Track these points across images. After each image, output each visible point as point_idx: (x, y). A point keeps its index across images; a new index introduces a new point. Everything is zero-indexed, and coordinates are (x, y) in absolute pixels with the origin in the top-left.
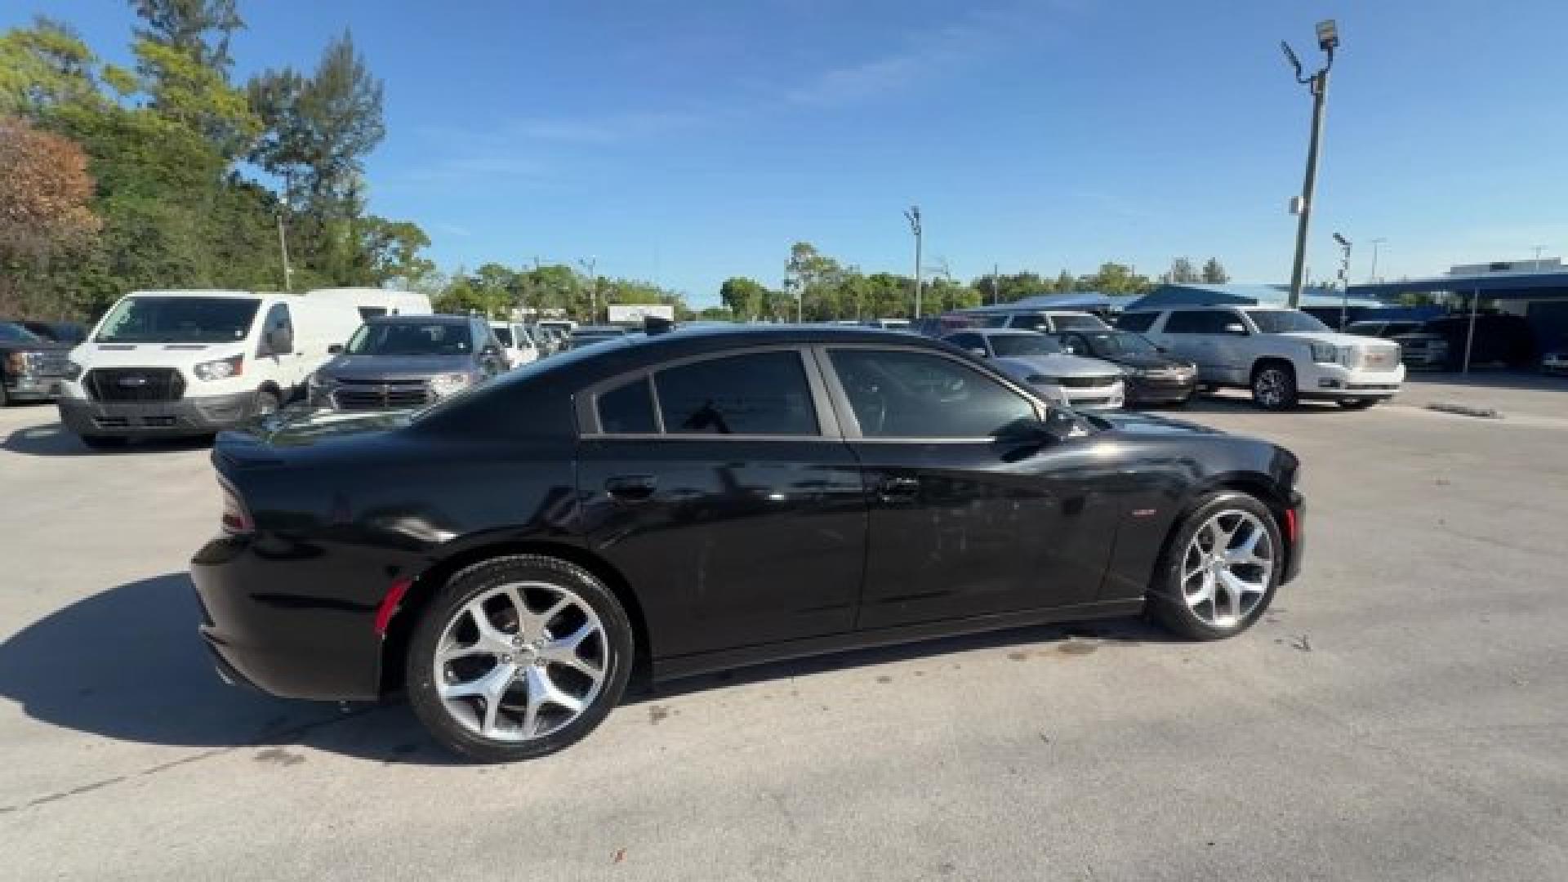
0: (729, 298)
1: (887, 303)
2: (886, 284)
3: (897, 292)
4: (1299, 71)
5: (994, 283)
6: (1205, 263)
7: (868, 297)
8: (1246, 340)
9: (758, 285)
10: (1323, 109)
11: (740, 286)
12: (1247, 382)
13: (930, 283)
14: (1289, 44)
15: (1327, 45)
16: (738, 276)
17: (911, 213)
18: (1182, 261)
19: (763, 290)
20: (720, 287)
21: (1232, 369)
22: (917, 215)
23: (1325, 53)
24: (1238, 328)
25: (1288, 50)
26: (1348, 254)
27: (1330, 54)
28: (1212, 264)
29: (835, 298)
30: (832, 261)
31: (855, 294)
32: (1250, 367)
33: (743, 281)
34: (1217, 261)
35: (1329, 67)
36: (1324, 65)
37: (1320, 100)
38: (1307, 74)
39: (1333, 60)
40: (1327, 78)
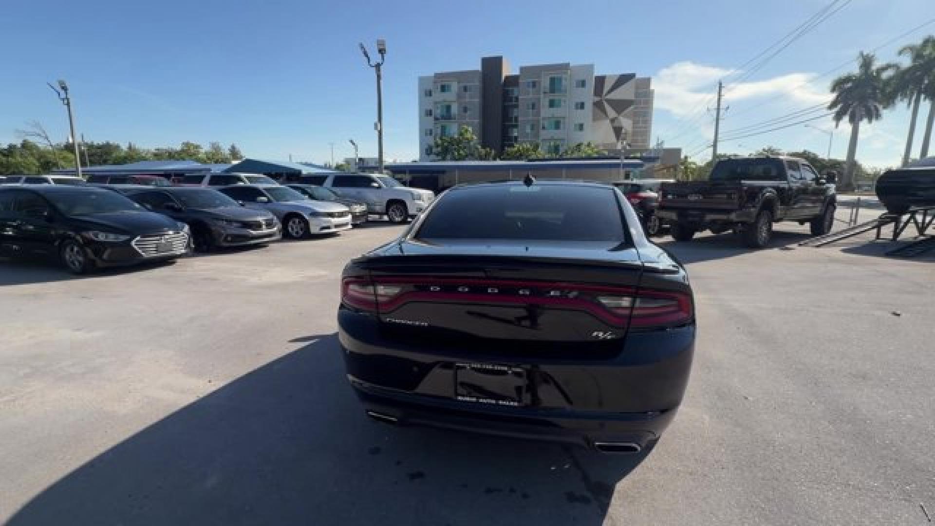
4: (369, 60)
5: (83, 148)
6: (229, 147)
8: (379, 190)
10: (382, 81)
12: (384, 211)
13: (19, 146)
14: (365, 46)
15: (382, 51)
17: (59, 89)
21: (375, 205)
22: (64, 88)
23: (380, 55)
24: (376, 185)
25: (362, 47)
26: (357, 150)
27: (383, 58)
28: (233, 147)
32: (384, 204)
34: (237, 146)
35: (382, 64)
36: (380, 61)
37: (379, 77)
38: (373, 63)
39: (383, 59)
40: (382, 68)
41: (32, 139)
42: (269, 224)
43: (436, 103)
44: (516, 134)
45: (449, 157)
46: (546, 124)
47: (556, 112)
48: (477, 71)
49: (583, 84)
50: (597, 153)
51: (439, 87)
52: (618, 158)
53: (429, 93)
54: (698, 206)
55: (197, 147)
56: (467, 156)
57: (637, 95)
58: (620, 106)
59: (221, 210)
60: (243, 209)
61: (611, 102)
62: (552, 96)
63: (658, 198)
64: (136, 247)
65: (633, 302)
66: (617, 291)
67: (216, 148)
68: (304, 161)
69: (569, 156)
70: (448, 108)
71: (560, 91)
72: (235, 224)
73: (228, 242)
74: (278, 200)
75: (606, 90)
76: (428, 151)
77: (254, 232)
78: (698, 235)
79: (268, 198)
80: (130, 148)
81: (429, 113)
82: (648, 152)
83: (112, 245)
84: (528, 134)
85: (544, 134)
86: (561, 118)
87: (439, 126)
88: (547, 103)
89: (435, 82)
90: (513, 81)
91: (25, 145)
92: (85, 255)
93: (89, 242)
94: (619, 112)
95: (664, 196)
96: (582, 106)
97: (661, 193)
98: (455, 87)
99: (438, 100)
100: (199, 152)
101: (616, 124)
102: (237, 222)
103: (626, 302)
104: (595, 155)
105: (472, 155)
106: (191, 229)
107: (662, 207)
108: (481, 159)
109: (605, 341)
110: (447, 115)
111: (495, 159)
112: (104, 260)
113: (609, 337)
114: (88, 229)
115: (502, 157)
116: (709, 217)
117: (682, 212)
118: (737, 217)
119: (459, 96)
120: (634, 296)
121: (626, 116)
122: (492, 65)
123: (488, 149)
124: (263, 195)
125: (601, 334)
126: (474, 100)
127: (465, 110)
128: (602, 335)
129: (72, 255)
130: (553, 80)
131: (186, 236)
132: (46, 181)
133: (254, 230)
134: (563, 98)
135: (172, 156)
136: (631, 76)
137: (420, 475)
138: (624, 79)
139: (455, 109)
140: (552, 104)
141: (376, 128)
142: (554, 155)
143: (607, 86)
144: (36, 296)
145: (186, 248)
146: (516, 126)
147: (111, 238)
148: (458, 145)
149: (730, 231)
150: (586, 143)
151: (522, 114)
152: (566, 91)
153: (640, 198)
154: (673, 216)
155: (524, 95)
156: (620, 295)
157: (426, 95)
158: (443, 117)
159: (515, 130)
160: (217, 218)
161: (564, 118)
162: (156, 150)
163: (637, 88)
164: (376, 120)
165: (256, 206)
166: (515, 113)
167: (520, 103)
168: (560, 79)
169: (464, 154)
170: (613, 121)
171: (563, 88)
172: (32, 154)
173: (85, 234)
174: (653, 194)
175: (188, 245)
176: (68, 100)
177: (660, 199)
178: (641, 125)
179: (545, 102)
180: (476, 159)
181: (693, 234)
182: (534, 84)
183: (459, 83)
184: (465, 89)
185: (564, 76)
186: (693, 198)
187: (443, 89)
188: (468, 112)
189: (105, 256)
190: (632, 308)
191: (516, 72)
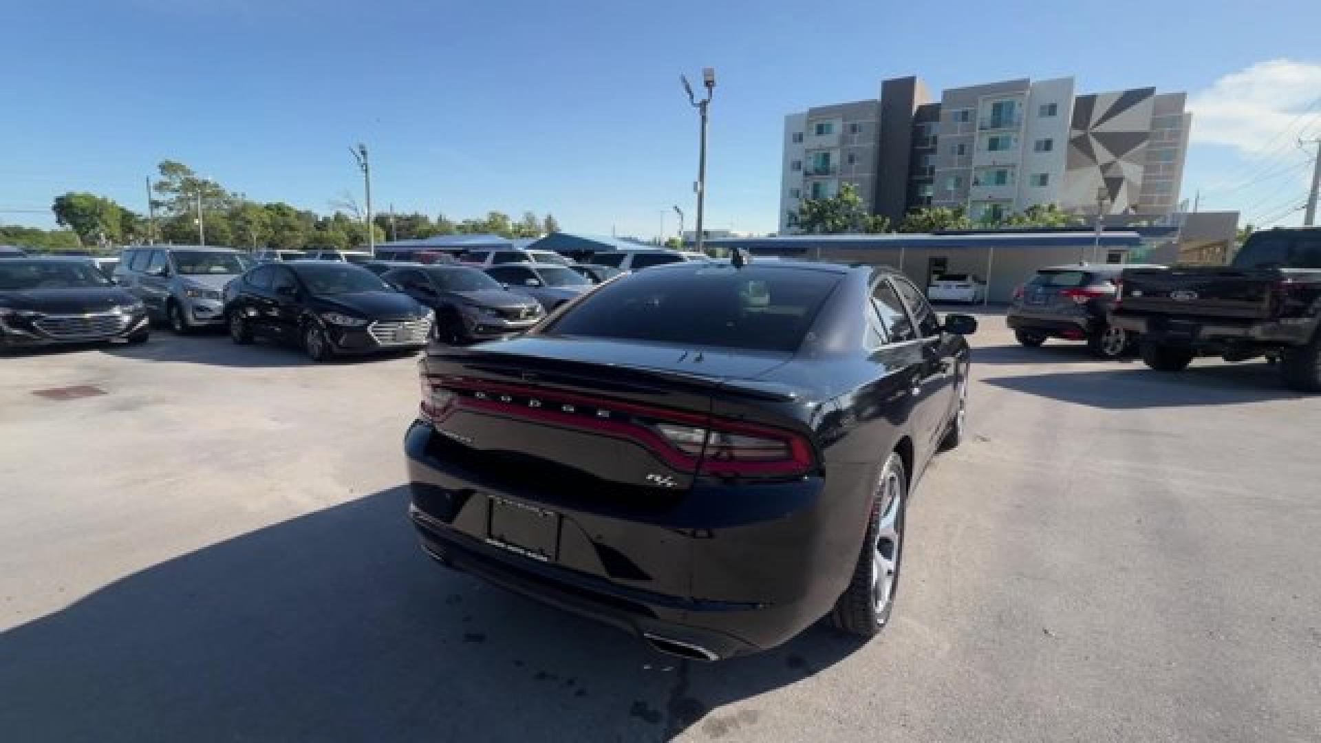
0: (66, 216)
1: (287, 233)
2: (284, 214)
3: (296, 223)
4: (692, 97)
5: (392, 220)
6: (545, 217)
7: (265, 226)
9: (114, 203)
11: (85, 204)
13: (332, 218)
14: (689, 80)
15: (709, 84)
16: (79, 191)
17: (358, 151)
18: (530, 213)
19: (122, 210)
20: (52, 203)
22: (364, 153)
23: (707, 90)
25: (684, 80)
27: (711, 92)
29: (224, 225)
30: (216, 186)
31: (249, 222)
33: (87, 197)
34: (554, 216)
35: (709, 100)
36: (706, 98)
37: (704, 119)
38: (697, 100)
39: (711, 96)
40: (709, 106)
41: (345, 211)
42: (531, 313)
43: (807, 151)
44: (929, 194)
45: (818, 228)
46: (982, 177)
47: (999, 157)
48: (875, 101)
49: (1052, 110)
50: (1064, 221)
51: (814, 127)
52: (1091, 230)
53: (799, 138)
54: (1188, 310)
55: (505, 218)
56: (845, 227)
57: (1154, 124)
58: (1120, 144)
59: (479, 295)
60: (505, 293)
61: (1102, 138)
62: (994, 133)
63: (1116, 295)
64: (372, 334)
65: (707, 437)
66: (687, 419)
67: (530, 219)
68: (627, 235)
69: (1012, 227)
70: (826, 157)
71: (1010, 123)
72: (489, 312)
73: (480, 333)
74: (551, 284)
75: (1095, 119)
76: (790, 220)
77: (510, 323)
78: (1196, 363)
79: (540, 282)
80: (440, 219)
81: (797, 166)
82: (1162, 218)
83: (350, 330)
84: (950, 192)
85: (975, 192)
86: (1008, 166)
87: (810, 184)
88: (986, 143)
89: (809, 122)
90: (931, 112)
91: (339, 218)
92: (324, 340)
93: (329, 325)
94: (1118, 153)
95: (1126, 292)
96: (1048, 145)
97: (1121, 286)
98: (838, 126)
99: (810, 148)
100: (506, 225)
101: (1111, 173)
102: (492, 309)
103: (698, 435)
104: (1062, 225)
105: (854, 226)
106: (437, 315)
107: (1121, 312)
108: (867, 231)
109: (663, 488)
110: (824, 168)
111: (888, 231)
112: (340, 347)
113: (670, 484)
114: (327, 311)
115: (901, 228)
116: (1208, 331)
117: (1157, 320)
118: (1265, 332)
119: (844, 140)
120: (709, 429)
121: (1130, 160)
122: (898, 91)
123: (879, 217)
124: (533, 276)
125: (658, 478)
126: (867, 144)
127: (851, 160)
128: (661, 480)
129: (312, 339)
130: (997, 108)
131: (428, 323)
132: (338, 257)
133: (511, 320)
134: (1014, 135)
135: (476, 229)
136: (1147, 92)
137: (480, 638)
138: (1130, 99)
139: (835, 159)
140: (994, 145)
141: (695, 189)
142: (989, 225)
143: (1098, 111)
144: (266, 380)
145: (427, 337)
146: (931, 181)
147: (349, 321)
148: (833, 212)
149: (1262, 360)
150: (1046, 206)
151: (942, 163)
152: (1019, 124)
153: (1091, 294)
154: (1141, 326)
155: (945, 133)
156: (692, 424)
157: (795, 141)
158: (817, 172)
159: (929, 187)
160: (469, 303)
161: (1014, 166)
162: (464, 222)
163: (1156, 110)
164: (696, 177)
165: (521, 289)
166: (932, 160)
167: (940, 145)
168: (1012, 105)
169: (841, 224)
170: (1104, 168)
171: (1015, 120)
172: (343, 229)
173: (325, 316)
174: (1109, 288)
175: (431, 335)
176: (366, 166)
177: (1119, 298)
178: (1161, 174)
179: (982, 141)
180: (860, 231)
181: (1189, 360)
182: (965, 115)
183: (844, 120)
184: (854, 129)
185: (1018, 100)
186: (1181, 296)
187: (820, 130)
188: (856, 164)
189: (341, 342)
190: (705, 444)
191: (938, 99)
